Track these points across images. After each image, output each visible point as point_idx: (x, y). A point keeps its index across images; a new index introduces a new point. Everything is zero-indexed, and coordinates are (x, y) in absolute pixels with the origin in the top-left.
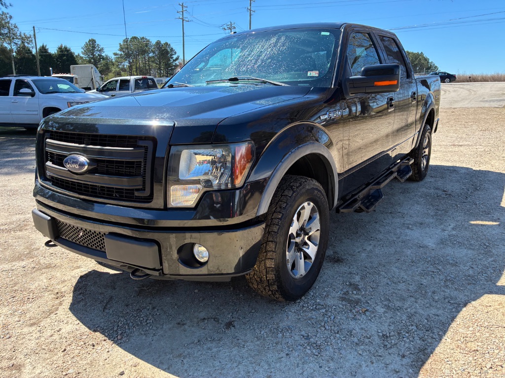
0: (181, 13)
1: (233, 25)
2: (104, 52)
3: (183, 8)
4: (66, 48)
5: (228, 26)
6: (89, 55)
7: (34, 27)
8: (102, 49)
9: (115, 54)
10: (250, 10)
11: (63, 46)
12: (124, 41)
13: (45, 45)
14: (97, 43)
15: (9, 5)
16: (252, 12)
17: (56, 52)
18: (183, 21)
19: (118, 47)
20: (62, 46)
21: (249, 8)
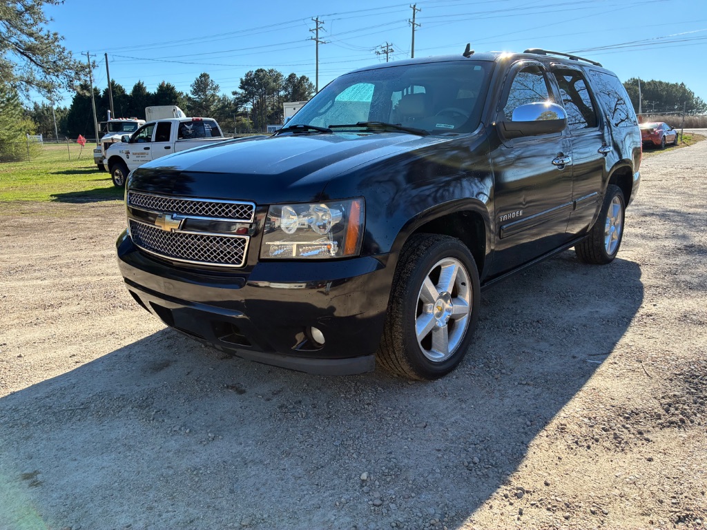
0: (315, 31)
1: (390, 48)
2: (219, 91)
3: (317, 24)
4: (168, 86)
5: (383, 49)
6: (200, 96)
7: (106, 55)
8: (217, 87)
9: (234, 93)
10: (414, 24)
11: (166, 83)
12: (247, 75)
13: (141, 82)
14: (211, 79)
15: (49, 19)
16: (415, 26)
17: (156, 91)
18: (317, 42)
19: (239, 84)
20: (163, 83)
21: (412, 20)
